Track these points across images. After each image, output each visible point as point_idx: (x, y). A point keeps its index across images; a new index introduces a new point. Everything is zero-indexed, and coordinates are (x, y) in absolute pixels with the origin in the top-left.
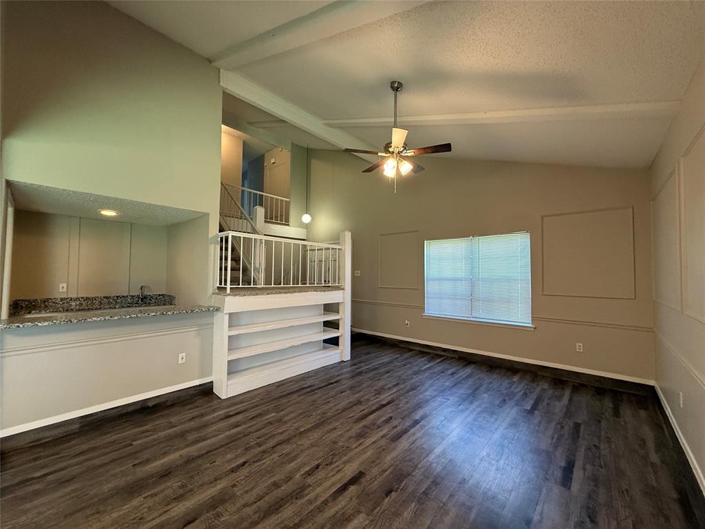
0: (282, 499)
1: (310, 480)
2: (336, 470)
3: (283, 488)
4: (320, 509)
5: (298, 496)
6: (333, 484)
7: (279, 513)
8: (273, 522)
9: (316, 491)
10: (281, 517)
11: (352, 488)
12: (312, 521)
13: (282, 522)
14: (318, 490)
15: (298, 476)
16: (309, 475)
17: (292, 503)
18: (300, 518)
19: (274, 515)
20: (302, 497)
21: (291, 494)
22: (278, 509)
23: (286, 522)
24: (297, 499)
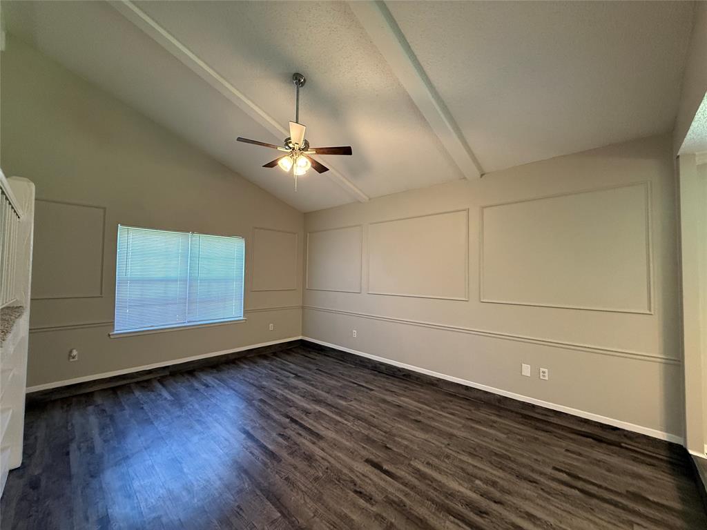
0: (408, 518)
1: (379, 497)
2: (363, 478)
3: (393, 521)
4: (413, 488)
5: (402, 505)
6: (381, 479)
7: (424, 518)
8: (436, 521)
9: (394, 492)
10: (429, 516)
11: (385, 467)
12: (426, 492)
13: (434, 514)
14: (390, 489)
15: (374, 509)
16: (371, 499)
17: (410, 509)
18: (426, 501)
19: (428, 522)
20: (402, 501)
21: (400, 512)
22: (421, 519)
23: (433, 511)
24: (405, 506)
